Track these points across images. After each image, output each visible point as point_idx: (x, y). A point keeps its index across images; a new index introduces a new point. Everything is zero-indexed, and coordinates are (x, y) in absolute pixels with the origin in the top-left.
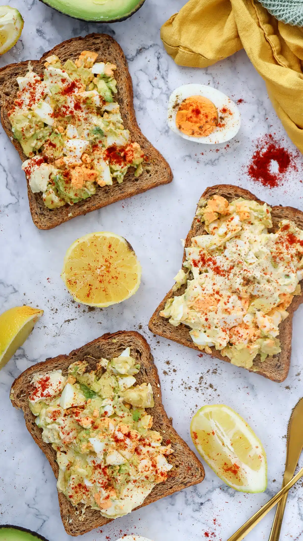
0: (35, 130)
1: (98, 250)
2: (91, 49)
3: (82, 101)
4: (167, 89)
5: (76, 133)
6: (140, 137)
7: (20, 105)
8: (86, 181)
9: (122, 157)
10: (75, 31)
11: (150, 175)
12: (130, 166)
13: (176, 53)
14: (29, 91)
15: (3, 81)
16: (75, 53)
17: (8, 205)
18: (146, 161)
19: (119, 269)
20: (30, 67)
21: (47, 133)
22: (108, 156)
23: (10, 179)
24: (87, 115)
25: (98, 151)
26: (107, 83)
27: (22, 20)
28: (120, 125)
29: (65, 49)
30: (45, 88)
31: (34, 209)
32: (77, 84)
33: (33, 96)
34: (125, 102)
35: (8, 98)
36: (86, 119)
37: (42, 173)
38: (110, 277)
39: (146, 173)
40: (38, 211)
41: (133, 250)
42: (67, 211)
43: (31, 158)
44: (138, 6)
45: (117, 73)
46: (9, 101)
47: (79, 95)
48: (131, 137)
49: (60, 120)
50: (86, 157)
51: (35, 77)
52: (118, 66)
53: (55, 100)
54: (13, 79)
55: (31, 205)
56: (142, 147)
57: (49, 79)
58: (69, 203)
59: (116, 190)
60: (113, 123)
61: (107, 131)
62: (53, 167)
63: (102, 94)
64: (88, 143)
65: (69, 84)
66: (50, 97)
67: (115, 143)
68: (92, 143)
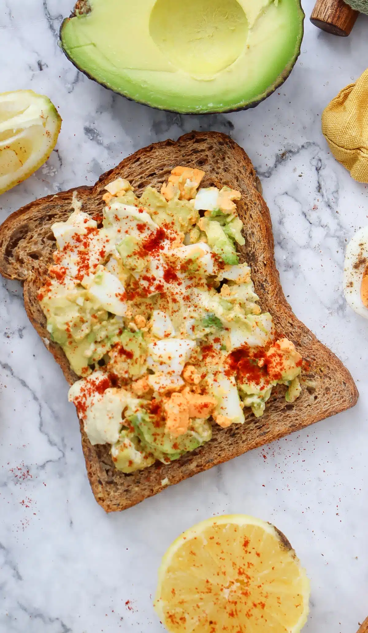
0: (92, 325)
1: (222, 552)
2: (189, 162)
3: (179, 267)
4: (339, 227)
5: (170, 327)
6: (292, 325)
7: (60, 277)
8: (194, 418)
9: (260, 369)
10: (157, 127)
11: (316, 398)
12: (277, 384)
13: (354, 159)
14: (76, 250)
15: (26, 232)
16: (161, 172)
17: (44, 464)
18: (305, 370)
19: (267, 588)
20: (76, 203)
21: (114, 330)
22: (233, 367)
23: (47, 415)
24: (189, 290)
25: (213, 357)
26: (224, 225)
27: (58, 117)
28: (253, 306)
29: (141, 164)
30: (106, 243)
31: (94, 474)
32: (168, 232)
33: (84, 260)
34: (260, 259)
35: (36, 263)
36: (187, 298)
37: (108, 409)
38: (250, 604)
39: (307, 393)
40: (104, 477)
41: (290, 548)
42: (158, 474)
43: (85, 379)
44: (280, 79)
45: (241, 206)
46: (38, 269)
47: (173, 255)
48: (275, 324)
49: (138, 303)
50: (192, 372)
51: (85, 222)
52: (242, 192)
53: (128, 267)
54: (44, 227)
55: (89, 466)
56: (298, 344)
57: (114, 225)
58: (162, 460)
59: (252, 430)
60: (240, 304)
61: (229, 321)
62: (129, 394)
63: (216, 250)
64: (193, 344)
65: (152, 234)
66: (118, 260)
67: (246, 343)
68: (201, 343)
